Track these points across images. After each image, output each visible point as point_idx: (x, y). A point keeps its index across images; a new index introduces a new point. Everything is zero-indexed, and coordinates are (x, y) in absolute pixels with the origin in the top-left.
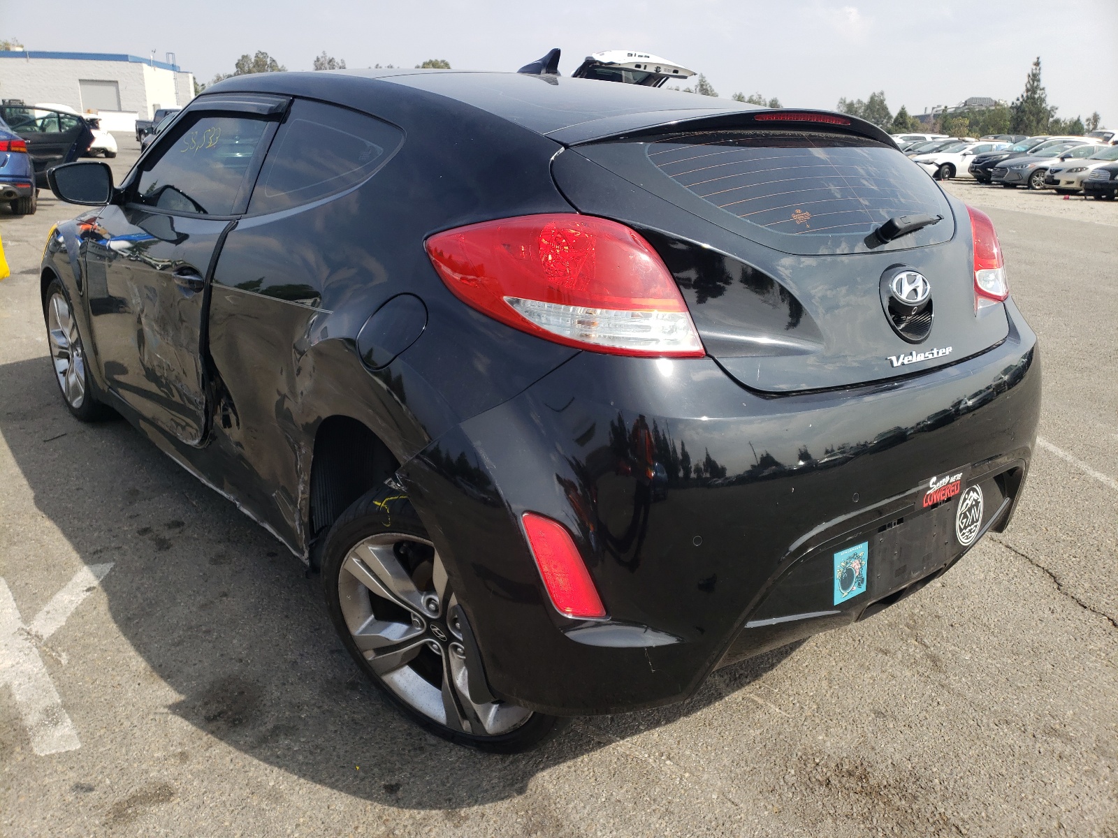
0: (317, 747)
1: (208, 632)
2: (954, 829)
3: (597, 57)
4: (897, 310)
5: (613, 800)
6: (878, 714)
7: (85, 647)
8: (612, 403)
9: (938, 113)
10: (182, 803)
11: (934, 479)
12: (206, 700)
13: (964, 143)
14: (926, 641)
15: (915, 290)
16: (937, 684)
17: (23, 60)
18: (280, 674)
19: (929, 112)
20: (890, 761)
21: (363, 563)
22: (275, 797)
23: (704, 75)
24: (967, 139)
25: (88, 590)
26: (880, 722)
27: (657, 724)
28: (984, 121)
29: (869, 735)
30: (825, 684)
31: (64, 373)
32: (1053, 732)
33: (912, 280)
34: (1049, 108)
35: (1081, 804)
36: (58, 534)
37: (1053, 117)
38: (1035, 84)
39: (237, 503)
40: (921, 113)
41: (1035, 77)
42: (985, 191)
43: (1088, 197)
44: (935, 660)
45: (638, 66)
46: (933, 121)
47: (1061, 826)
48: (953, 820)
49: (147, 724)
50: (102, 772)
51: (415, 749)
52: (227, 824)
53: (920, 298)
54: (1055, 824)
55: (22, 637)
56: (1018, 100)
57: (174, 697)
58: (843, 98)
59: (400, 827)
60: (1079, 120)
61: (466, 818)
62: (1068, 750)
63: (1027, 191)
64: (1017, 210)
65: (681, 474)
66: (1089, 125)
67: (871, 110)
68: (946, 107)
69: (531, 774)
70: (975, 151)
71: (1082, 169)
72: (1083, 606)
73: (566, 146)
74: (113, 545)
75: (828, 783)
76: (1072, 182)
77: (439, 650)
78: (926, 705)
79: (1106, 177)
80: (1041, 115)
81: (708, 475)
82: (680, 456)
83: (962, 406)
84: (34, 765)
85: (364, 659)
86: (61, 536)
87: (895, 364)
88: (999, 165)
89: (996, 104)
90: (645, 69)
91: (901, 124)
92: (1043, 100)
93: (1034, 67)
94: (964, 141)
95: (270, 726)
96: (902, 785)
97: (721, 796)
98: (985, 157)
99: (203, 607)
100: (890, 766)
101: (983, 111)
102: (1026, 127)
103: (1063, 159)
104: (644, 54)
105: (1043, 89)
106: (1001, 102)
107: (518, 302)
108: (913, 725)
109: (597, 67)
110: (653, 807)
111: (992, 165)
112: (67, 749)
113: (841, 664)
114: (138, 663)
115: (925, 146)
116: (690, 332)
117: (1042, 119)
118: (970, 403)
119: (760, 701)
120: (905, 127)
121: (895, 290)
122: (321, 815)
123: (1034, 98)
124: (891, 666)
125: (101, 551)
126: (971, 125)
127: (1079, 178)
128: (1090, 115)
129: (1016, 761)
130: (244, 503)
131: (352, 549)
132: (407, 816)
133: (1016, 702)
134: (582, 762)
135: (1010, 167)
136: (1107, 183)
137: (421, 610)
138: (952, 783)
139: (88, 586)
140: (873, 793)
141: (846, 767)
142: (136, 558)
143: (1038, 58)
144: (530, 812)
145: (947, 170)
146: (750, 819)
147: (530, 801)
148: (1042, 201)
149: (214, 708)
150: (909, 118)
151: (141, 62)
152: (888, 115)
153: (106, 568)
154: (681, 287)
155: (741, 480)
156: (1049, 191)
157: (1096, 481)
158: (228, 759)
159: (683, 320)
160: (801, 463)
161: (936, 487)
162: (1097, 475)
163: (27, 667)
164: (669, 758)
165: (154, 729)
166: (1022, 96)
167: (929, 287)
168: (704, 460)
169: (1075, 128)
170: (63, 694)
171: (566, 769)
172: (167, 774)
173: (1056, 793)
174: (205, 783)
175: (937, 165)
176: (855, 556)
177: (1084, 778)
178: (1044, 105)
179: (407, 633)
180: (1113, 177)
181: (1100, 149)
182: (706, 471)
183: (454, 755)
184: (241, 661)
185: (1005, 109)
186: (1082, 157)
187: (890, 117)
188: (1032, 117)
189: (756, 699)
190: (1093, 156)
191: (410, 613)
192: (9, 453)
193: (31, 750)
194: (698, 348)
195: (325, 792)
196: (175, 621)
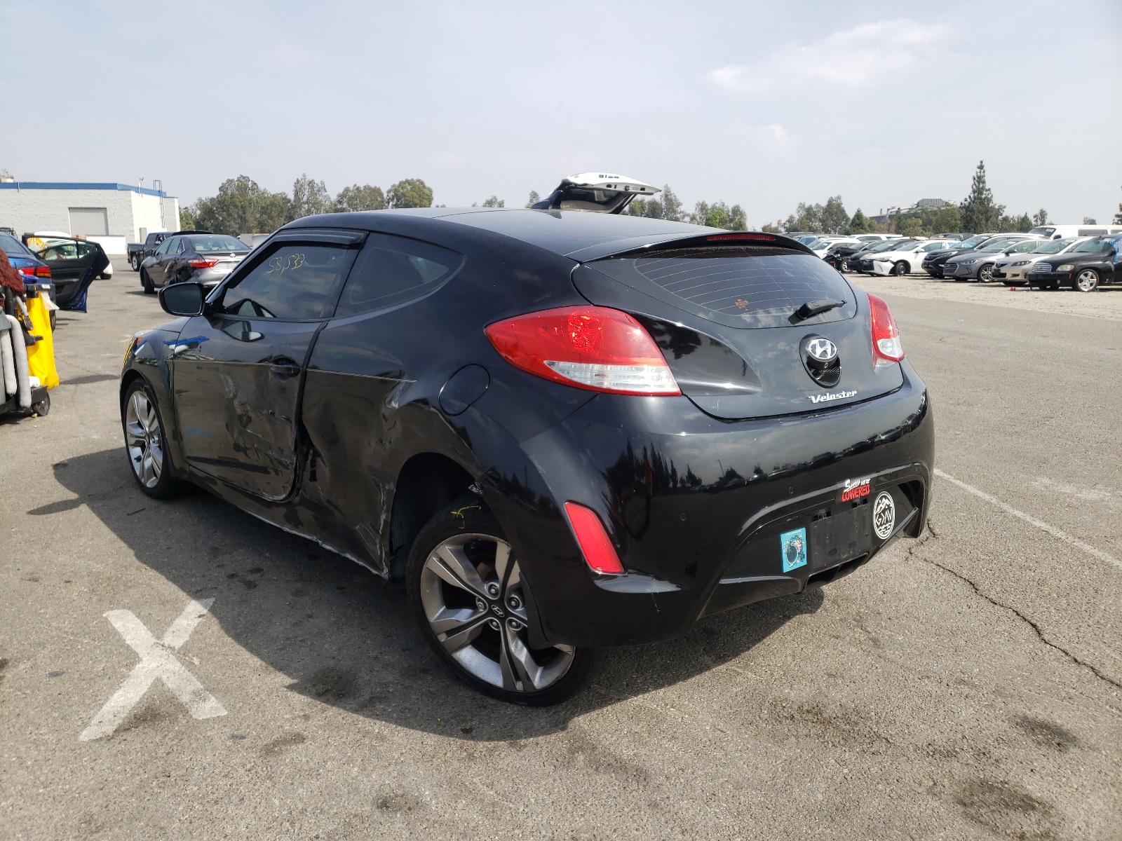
0: (406, 708)
1: (303, 641)
2: (884, 740)
3: (573, 180)
4: (814, 366)
5: (633, 732)
6: (830, 675)
7: (210, 653)
8: (622, 426)
9: (893, 214)
10: (313, 744)
11: (848, 481)
12: (313, 683)
13: (916, 242)
14: (868, 629)
15: (825, 351)
16: (876, 656)
17: (14, 191)
18: (366, 666)
19: (884, 213)
20: (839, 703)
21: (442, 561)
22: (382, 738)
23: (669, 186)
24: (918, 238)
25: (200, 616)
26: (832, 680)
27: (662, 686)
28: (937, 221)
29: (824, 688)
30: (790, 659)
31: (139, 459)
32: (963, 682)
33: (822, 344)
34: (997, 207)
35: (981, 724)
36: (163, 579)
37: (1001, 215)
38: (981, 185)
39: (320, 541)
40: (877, 214)
41: (980, 180)
42: (938, 285)
43: (1034, 288)
44: (875, 641)
45: (609, 186)
46: (889, 222)
47: (964, 737)
48: (883, 735)
49: (273, 698)
50: (248, 728)
51: (480, 707)
52: (349, 754)
53: (829, 357)
54: (960, 736)
55: (159, 648)
56: (966, 200)
57: (289, 681)
58: (802, 203)
59: (477, 752)
60: (1026, 216)
61: (525, 746)
62: (973, 693)
63: (977, 284)
64: (966, 301)
65: (671, 485)
66: (1036, 221)
67: (829, 213)
68: (899, 209)
69: (570, 719)
70: (926, 249)
71: (1025, 262)
72: (994, 603)
73: (581, 263)
74: (209, 586)
75: (792, 717)
76: (1018, 275)
77: (498, 627)
78: (866, 669)
79: (1047, 269)
80: (989, 214)
81: (690, 485)
82: (670, 471)
83: (876, 440)
84: (195, 725)
85: (439, 641)
86: (166, 581)
87: (814, 401)
88: (949, 261)
89: (947, 204)
90: (615, 188)
91: (858, 225)
92: (989, 200)
93: (978, 170)
94: (915, 240)
95: (367, 697)
96: (847, 717)
97: (713, 728)
98: (936, 254)
99: (295, 625)
100: (839, 706)
101: (935, 211)
102: (976, 224)
103: (1007, 254)
104: (613, 175)
105: (989, 190)
106: (951, 203)
107: (553, 364)
108: (856, 682)
109: (573, 188)
110: (663, 735)
111: (943, 261)
112: (218, 715)
113: (802, 646)
114: (255, 661)
115: (882, 245)
116: (671, 380)
117: (991, 216)
118: (883, 437)
119: (740, 671)
120: (862, 228)
121: (811, 351)
122: (418, 748)
123: (981, 199)
124: (841, 646)
125: (201, 591)
126: (924, 225)
127: (1023, 270)
128: (1037, 212)
129: (933, 700)
130: (325, 541)
131: (434, 550)
132: (482, 746)
133: (936, 665)
134: (607, 711)
135: (959, 262)
136: (1049, 275)
137: (484, 594)
138: (884, 715)
139: (199, 614)
140: (826, 722)
141: (805, 708)
142: (232, 595)
143: (981, 162)
144: (572, 741)
145: (902, 266)
146: (735, 740)
147: (571, 734)
148: (991, 292)
149: (321, 688)
150: (866, 219)
151: (129, 190)
152: (845, 217)
153: (211, 601)
154: (662, 349)
155: (713, 490)
156: (997, 283)
157: (1015, 516)
158: (340, 717)
159: (665, 372)
160: (756, 476)
161: (850, 488)
162: (1016, 512)
163: (170, 666)
164: (672, 707)
165: (279, 702)
166: (970, 197)
167: (835, 349)
168: (687, 474)
169: (1024, 225)
170: (203, 683)
171: (595, 716)
172: (298, 727)
173: (961, 718)
174: (327, 732)
175: (893, 263)
176: (796, 537)
177: (984, 709)
178: (991, 205)
179: (473, 615)
180: (1054, 269)
181: (1042, 243)
182: (688, 482)
183: (510, 710)
184: (334, 658)
185: (954, 209)
186: (1026, 251)
187: (848, 219)
188: (980, 216)
189: (737, 669)
190: (1035, 251)
191: (475, 597)
192: (102, 524)
193: (191, 716)
194: (676, 390)
195: (418, 734)
196: (275, 634)
